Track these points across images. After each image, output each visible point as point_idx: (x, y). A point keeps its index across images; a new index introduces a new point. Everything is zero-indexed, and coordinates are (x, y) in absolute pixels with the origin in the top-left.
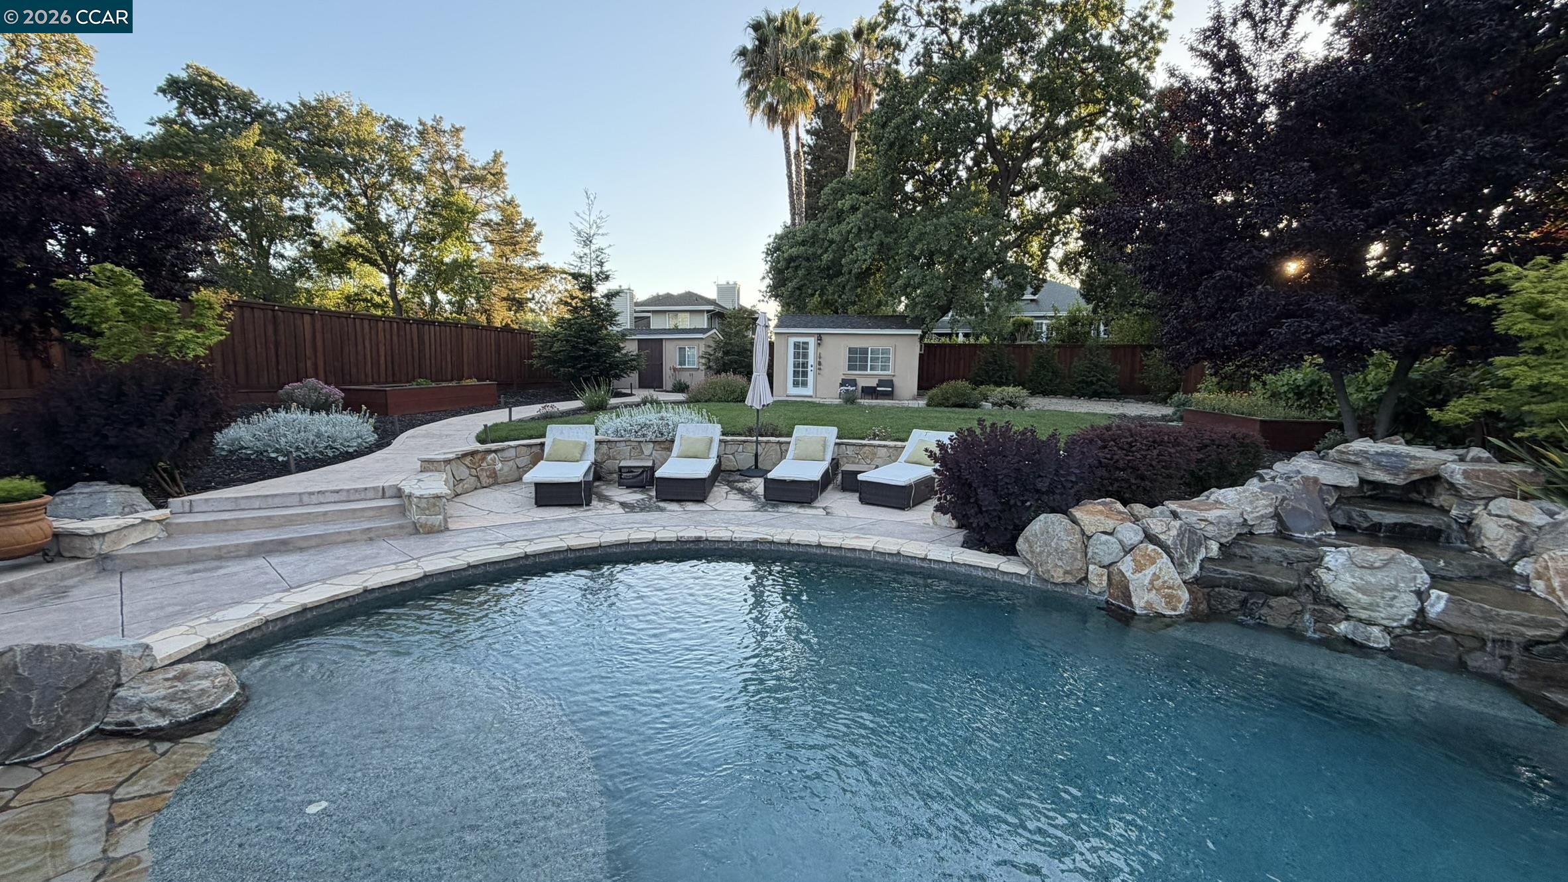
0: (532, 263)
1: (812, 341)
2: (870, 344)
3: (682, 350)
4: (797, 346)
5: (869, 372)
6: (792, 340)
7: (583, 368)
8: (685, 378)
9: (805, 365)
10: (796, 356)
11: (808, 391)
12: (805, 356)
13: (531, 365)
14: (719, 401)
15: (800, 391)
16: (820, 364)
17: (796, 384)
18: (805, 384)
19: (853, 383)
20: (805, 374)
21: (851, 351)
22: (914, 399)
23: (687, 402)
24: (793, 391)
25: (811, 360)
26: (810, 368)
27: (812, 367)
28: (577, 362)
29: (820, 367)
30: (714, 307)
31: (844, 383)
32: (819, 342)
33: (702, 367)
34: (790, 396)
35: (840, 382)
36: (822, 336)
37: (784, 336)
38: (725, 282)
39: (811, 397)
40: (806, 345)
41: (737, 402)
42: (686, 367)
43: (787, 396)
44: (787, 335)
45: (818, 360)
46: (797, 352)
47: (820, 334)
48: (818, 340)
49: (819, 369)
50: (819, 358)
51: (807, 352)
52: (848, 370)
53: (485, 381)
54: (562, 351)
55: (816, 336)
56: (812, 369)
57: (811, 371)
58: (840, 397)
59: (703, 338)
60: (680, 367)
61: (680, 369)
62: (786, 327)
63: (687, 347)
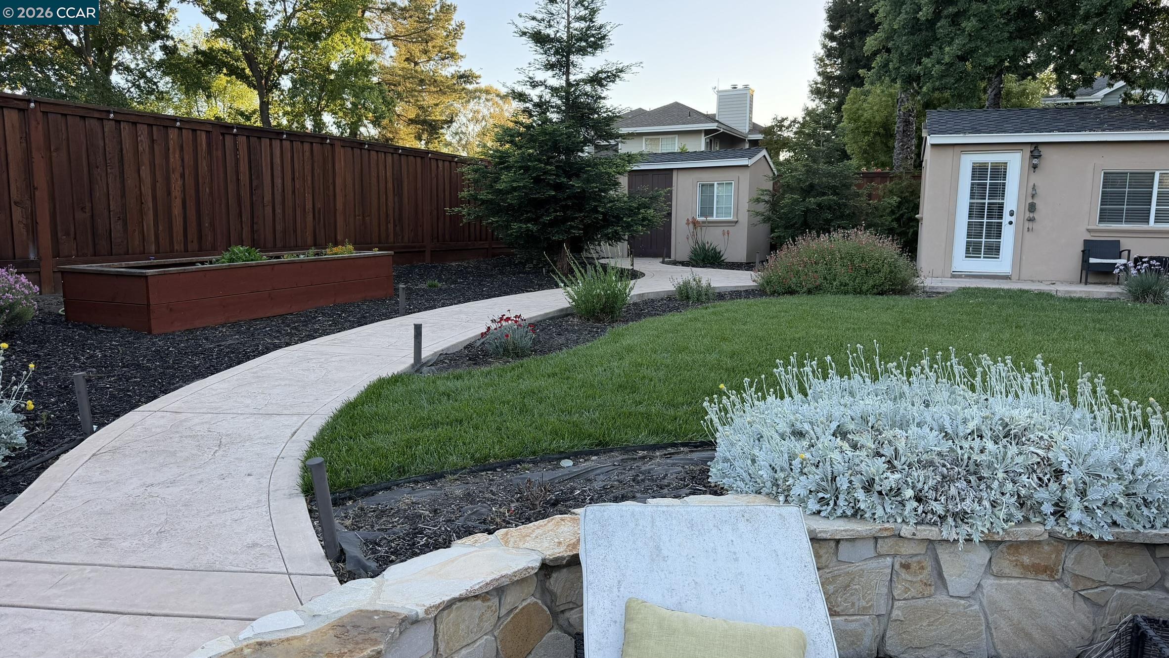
0: (448, 70)
1: (1015, 162)
2: (1162, 165)
3: (707, 188)
4: (979, 171)
5: (1152, 225)
6: (968, 161)
7: (554, 223)
8: (713, 238)
9: (996, 211)
10: (977, 190)
11: (1003, 264)
12: (998, 190)
13: (458, 217)
14: (843, 290)
15: (982, 265)
16: (1032, 208)
17: (973, 250)
18: (993, 251)
19: (1110, 248)
20: (996, 231)
23: (762, 290)
24: (962, 263)
25: (1011, 200)
26: (1006, 218)
27: (1012, 214)
28: (543, 211)
29: (1036, 215)
30: (716, 124)
31: (1090, 248)
32: (1035, 161)
33: (744, 218)
34: (960, 276)
35: (1080, 247)
36: (1041, 148)
37: (950, 151)
38: (729, 88)
39: (1007, 278)
40: (999, 171)
41: (881, 293)
42: (714, 218)
43: (953, 276)
44: (958, 149)
45: (1030, 200)
46: (979, 184)
47: (1036, 145)
48: (1033, 156)
49: (1031, 220)
50: (1033, 196)
51: (1004, 185)
52: (1102, 219)
53: (370, 249)
54: (515, 189)
55: (1028, 150)
56: (1013, 219)
57: (1011, 223)
58: (1083, 280)
59: (747, 166)
60: (703, 219)
61: (704, 222)
62: (957, 132)
63: (716, 183)
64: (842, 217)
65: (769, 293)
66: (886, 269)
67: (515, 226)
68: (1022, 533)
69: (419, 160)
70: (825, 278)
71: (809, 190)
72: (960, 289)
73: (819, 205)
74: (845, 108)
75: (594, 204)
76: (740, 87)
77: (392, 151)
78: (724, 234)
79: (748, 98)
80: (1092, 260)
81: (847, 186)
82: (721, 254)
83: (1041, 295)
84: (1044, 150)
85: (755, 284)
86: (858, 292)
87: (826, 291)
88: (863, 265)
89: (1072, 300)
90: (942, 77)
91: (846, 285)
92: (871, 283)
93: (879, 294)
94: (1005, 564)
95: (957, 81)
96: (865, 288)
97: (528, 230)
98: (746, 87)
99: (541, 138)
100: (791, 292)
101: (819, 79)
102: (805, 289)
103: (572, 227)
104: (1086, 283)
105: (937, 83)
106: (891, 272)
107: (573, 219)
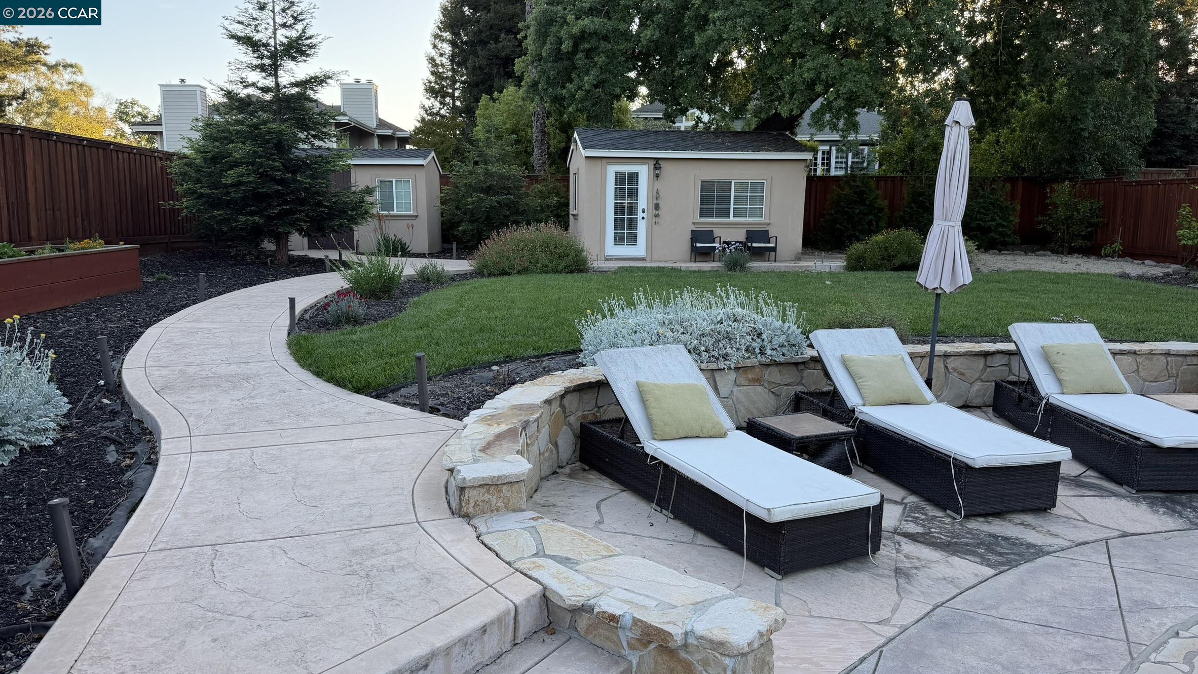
1: (644, 171)
2: (736, 176)
3: (386, 184)
4: (620, 178)
5: (732, 219)
6: (612, 170)
7: (280, 216)
8: (396, 230)
9: (632, 209)
10: (619, 194)
11: (639, 250)
12: (634, 193)
13: (175, 212)
14: (545, 270)
15: (625, 250)
16: (657, 207)
17: (619, 240)
18: (633, 239)
19: (708, 236)
20: (632, 224)
21: (706, 186)
22: (799, 259)
23: (478, 273)
24: (613, 250)
25: (643, 201)
26: (640, 214)
27: (643, 212)
28: (264, 205)
29: (660, 212)
30: (348, 118)
31: (696, 236)
32: (657, 172)
33: (423, 214)
34: (611, 259)
35: (689, 236)
36: (660, 162)
37: (599, 162)
38: (352, 81)
39: (643, 259)
40: (633, 178)
41: (571, 272)
42: (395, 212)
43: (607, 260)
44: (604, 161)
45: (655, 201)
46: (620, 189)
47: (657, 160)
48: (656, 169)
49: (657, 216)
50: (657, 198)
51: (637, 189)
52: (701, 216)
53: (117, 244)
54: (241, 183)
55: (652, 163)
56: (645, 215)
57: (643, 218)
58: (693, 259)
59: (423, 165)
60: (385, 213)
61: (387, 216)
62: (604, 148)
63: (394, 180)
64: (517, 213)
65: (486, 274)
66: (573, 254)
67: (242, 218)
68: (748, 363)
69: (101, 151)
70: (530, 262)
71: (488, 190)
72: (620, 268)
73: (499, 202)
74: (479, 114)
75: (318, 198)
76: (363, 81)
77: (76, 142)
78: (408, 228)
79: (373, 94)
80: (698, 245)
81: (518, 188)
82: (407, 245)
83: (673, 269)
84: (662, 163)
85: (473, 268)
86: (556, 271)
87: (532, 272)
88: (557, 251)
89: (691, 272)
90: (583, 100)
91: (547, 266)
92: (563, 264)
93: (568, 272)
94: (742, 380)
95: (594, 105)
96: (560, 268)
97: (254, 222)
98: (370, 82)
99: (267, 137)
100: (504, 273)
101: (432, 79)
102: (516, 271)
103: (298, 220)
104: (695, 261)
105: (580, 106)
106: (576, 256)
107: (300, 212)
